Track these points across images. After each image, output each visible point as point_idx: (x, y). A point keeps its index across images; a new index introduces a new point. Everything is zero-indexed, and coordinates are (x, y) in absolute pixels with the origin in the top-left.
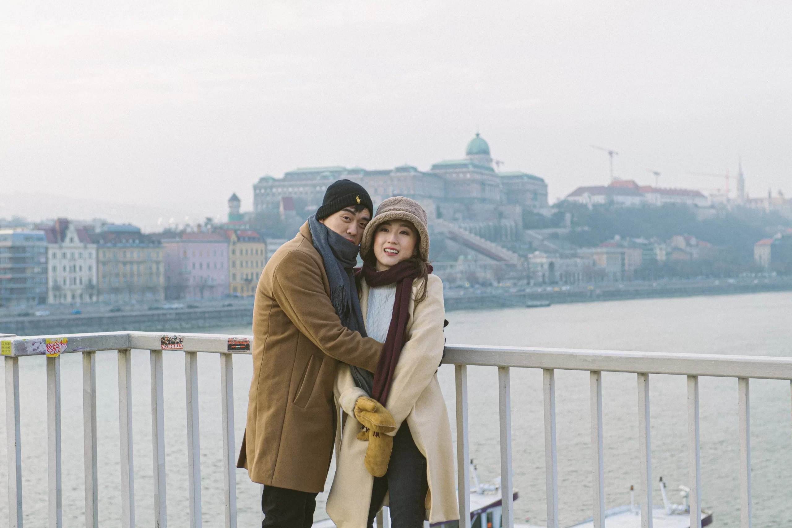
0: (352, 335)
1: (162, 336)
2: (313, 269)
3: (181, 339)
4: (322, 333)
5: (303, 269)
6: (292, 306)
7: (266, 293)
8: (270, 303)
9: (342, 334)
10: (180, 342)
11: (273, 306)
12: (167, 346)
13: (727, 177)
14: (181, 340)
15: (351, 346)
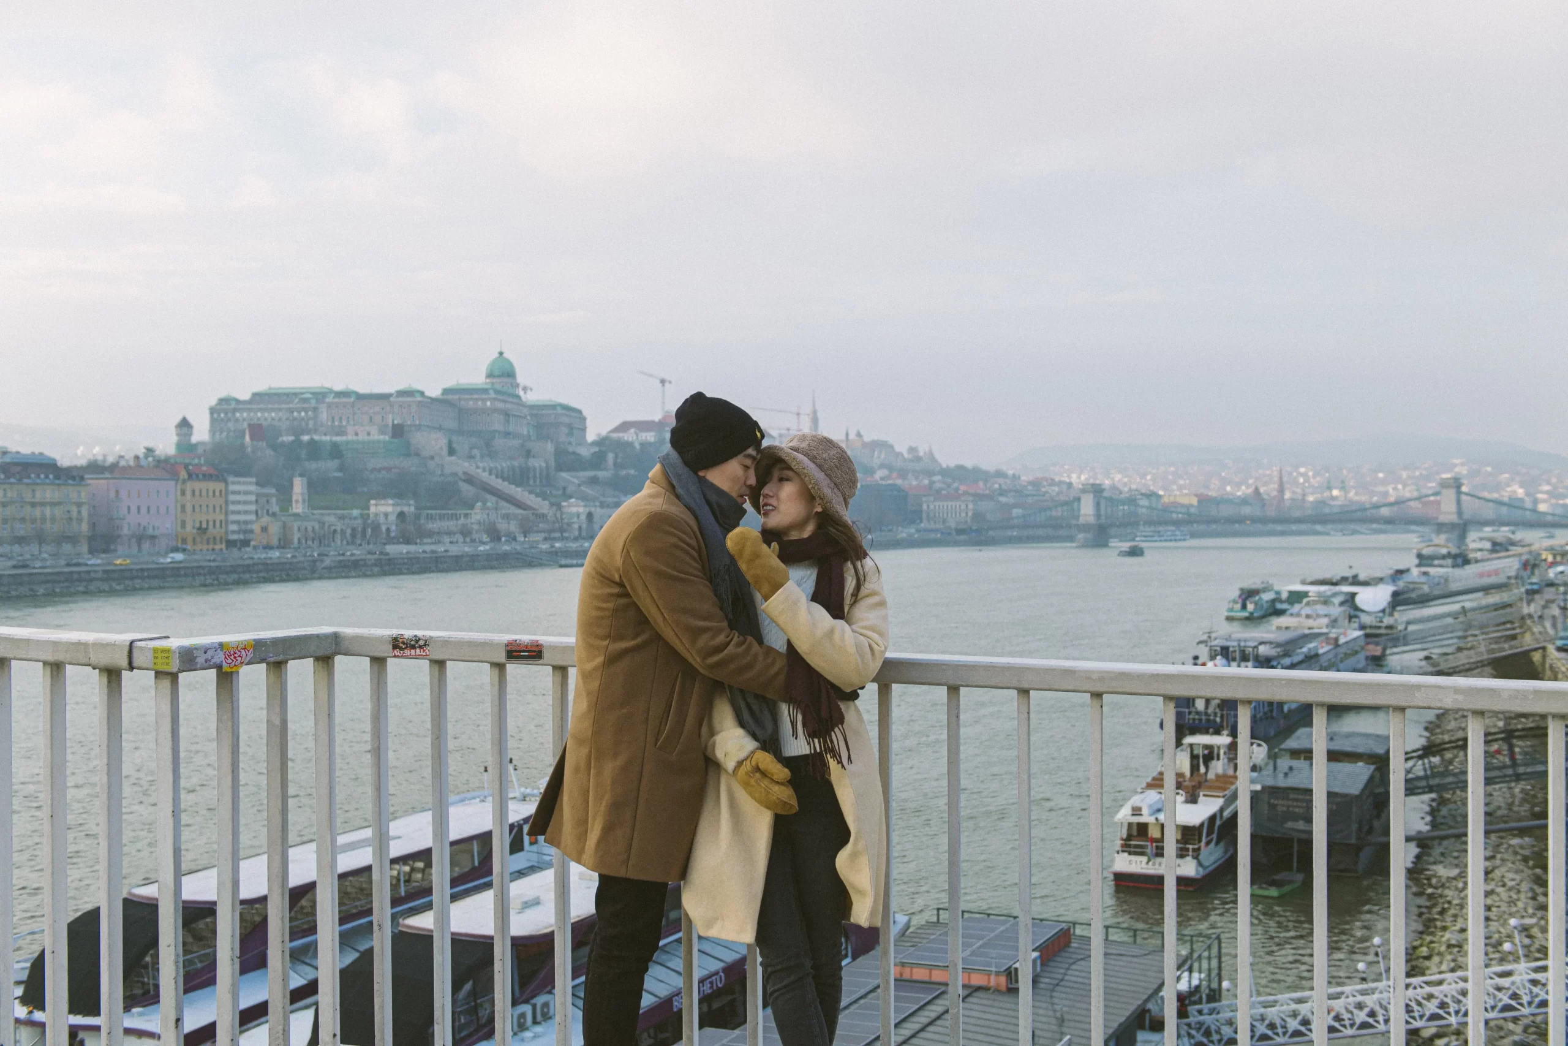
0: (747, 643)
1: (390, 636)
2: (687, 539)
3: (426, 641)
4: (703, 640)
5: (675, 540)
6: (656, 597)
7: (607, 575)
8: (616, 590)
9: (733, 643)
10: (425, 645)
11: (619, 596)
12: (402, 652)
15: (745, 662)
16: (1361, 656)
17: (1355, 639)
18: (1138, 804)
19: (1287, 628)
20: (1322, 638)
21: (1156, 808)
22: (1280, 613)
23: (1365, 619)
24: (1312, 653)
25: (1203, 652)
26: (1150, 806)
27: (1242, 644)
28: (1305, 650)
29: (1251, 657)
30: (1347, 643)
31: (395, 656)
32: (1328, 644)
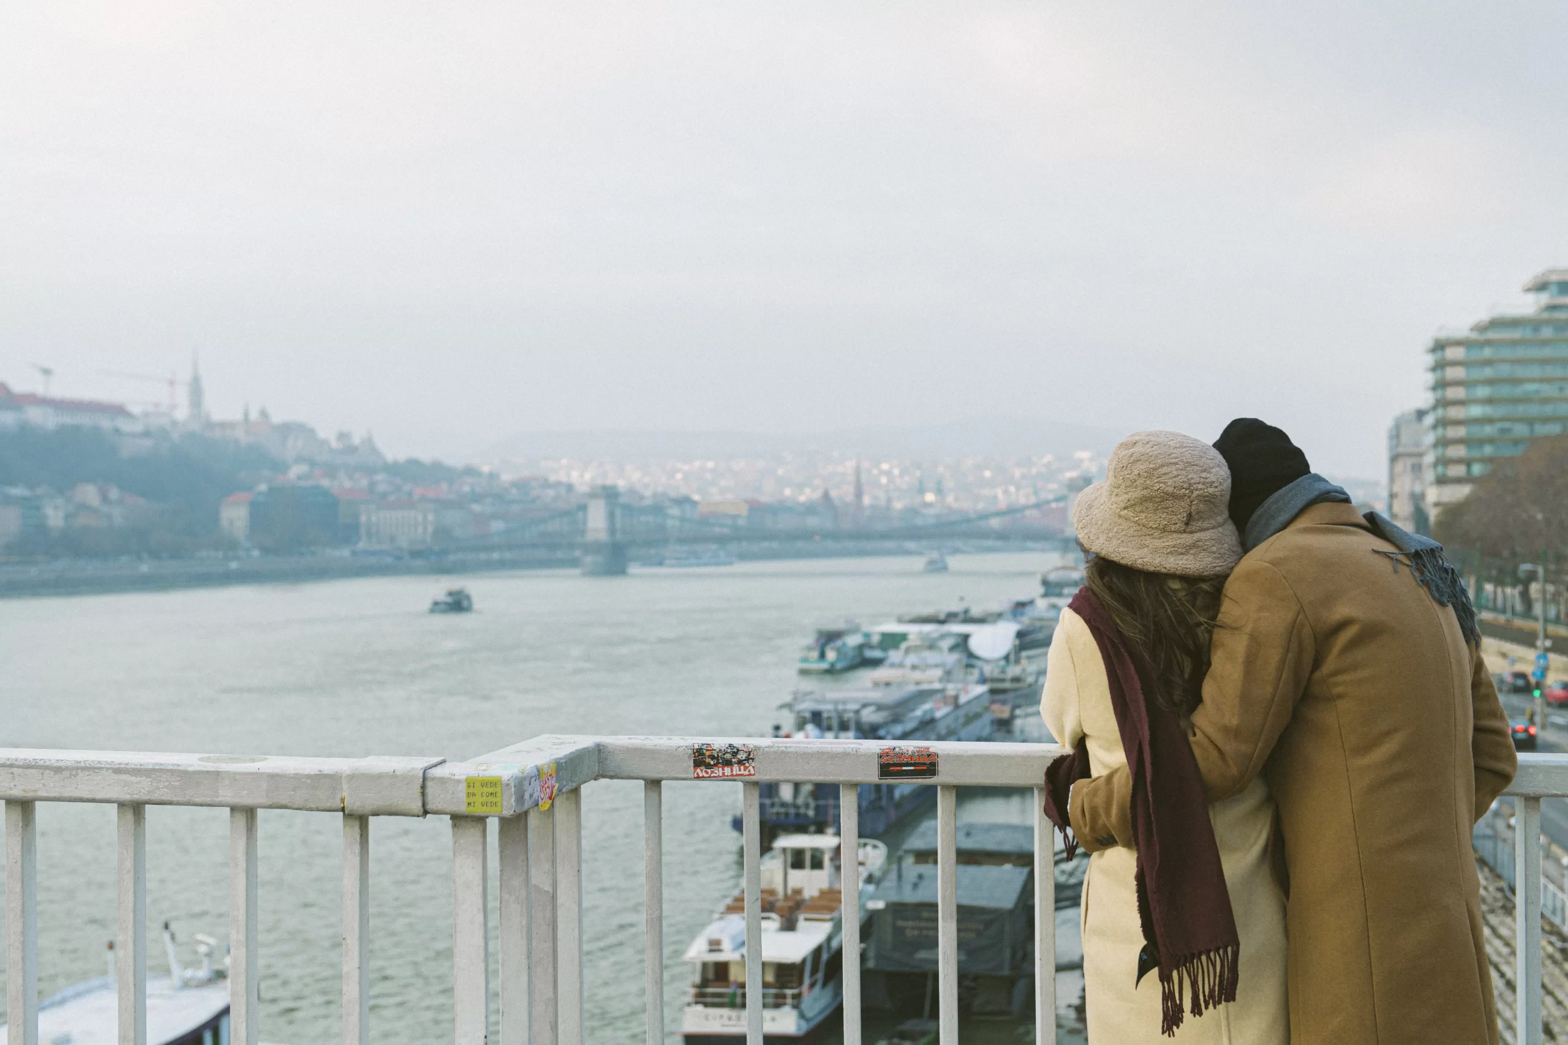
1: (696, 747)
3: (749, 753)
10: (747, 759)
12: (709, 771)
13: (172, 383)
14: (749, 755)
16: (987, 718)
17: (978, 698)
18: (716, 936)
19: (888, 684)
20: (939, 696)
21: (739, 940)
22: (876, 663)
23: (988, 670)
24: (928, 717)
25: (787, 720)
26: (733, 938)
27: (840, 707)
28: (918, 713)
29: (853, 725)
30: (969, 702)
31: (698, 778)
32: (946, 703)
